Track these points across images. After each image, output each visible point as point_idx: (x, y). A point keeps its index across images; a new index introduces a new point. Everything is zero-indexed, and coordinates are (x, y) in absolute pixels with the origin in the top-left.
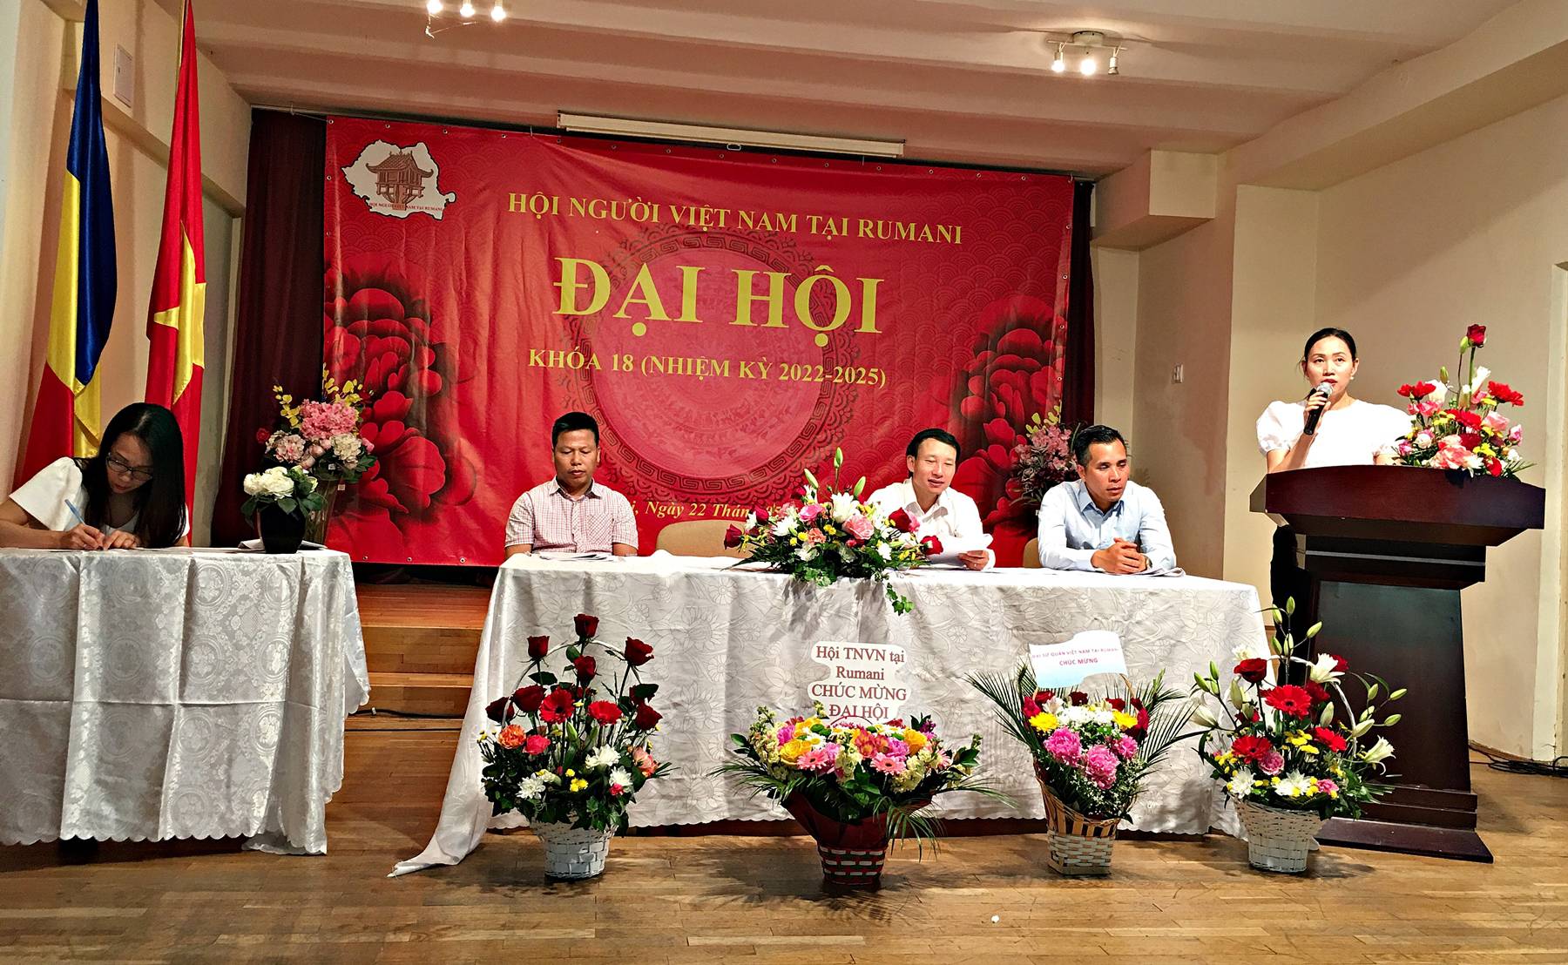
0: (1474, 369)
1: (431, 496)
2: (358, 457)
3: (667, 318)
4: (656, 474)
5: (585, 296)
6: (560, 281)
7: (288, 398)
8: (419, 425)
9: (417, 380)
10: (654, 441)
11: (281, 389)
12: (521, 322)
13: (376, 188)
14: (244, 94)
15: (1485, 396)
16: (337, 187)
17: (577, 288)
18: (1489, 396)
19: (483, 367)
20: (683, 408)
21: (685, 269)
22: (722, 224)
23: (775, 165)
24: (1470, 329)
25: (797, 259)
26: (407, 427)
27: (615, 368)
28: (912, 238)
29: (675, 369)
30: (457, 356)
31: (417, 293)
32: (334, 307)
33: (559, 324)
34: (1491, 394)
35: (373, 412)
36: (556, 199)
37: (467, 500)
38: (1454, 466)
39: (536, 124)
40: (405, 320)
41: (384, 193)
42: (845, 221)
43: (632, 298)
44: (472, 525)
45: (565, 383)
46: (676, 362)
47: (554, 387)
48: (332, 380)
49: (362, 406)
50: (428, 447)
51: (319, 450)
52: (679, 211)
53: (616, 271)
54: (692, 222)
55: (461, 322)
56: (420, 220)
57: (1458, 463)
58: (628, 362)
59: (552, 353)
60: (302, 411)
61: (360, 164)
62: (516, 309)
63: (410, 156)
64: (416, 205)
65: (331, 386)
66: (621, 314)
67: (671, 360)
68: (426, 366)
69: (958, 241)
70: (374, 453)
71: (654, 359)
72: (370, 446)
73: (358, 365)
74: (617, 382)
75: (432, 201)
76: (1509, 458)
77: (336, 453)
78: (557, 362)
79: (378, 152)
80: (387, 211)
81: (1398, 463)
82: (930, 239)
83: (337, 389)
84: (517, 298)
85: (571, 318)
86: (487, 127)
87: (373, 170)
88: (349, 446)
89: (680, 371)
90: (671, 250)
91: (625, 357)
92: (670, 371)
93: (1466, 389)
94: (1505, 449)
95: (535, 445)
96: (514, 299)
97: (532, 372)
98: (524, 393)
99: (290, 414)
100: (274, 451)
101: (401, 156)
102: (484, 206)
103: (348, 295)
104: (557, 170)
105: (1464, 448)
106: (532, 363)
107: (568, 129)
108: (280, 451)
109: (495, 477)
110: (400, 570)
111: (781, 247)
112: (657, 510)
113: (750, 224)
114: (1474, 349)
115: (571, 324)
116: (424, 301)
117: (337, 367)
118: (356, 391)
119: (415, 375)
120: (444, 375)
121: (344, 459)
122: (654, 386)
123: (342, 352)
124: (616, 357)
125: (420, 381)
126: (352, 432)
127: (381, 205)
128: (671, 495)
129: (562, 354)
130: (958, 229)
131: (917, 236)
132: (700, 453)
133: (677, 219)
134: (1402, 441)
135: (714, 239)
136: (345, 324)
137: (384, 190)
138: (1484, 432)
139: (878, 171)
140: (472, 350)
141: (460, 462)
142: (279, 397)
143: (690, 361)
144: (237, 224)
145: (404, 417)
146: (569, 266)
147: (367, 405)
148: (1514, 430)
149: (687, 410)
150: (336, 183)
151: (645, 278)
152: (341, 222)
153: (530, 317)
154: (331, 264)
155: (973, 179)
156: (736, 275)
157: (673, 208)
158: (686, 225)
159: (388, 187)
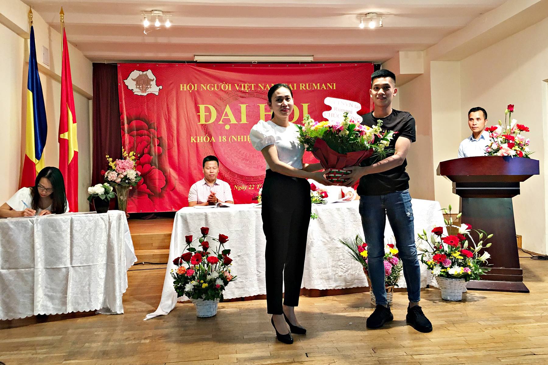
0: (511, 120)
1: (161, 189)
2: (136, 177)
3: (236, 123)
4: (236, 176)
5: (208, 118)
6: (199, 113)
7: (111, 159)
8: (155, 165)
9: (154, 151)
10: (235, 165)
11: (108, 156)
12: (188, 128)
13: (135, 86)
14: (90, 58)
15: (515, 129)
16: (122, 87)
17: (205, 115)
18: (517, 129)
19: (175, 144)
20: (244, 153)
21: (242, 105)
22: (253, 89)
23: (269, 67)
24: (509, 106)
26: (151, 166)
27: (220, 141)
28: (319, 88)
29: (241, 140)
30: (166, 141)
31: (152, 121)
32: (124, 128)
33: (200, 127)
34: (518, 128)
35: (140, 162)
36: (196, 85)
37: (173, 189)
38: (506, 155)
39: (187, 60)
40: (148, 130)
41: (138, 88)
42: (295, 85)
43: (224, 116)
44: (176, 197)
45: (204, 147)
46: (240, 137)
47: (201, 149)
48: (125, 152)
49: (136, 160)
50: (159, 173)
51: (122, 176)
52: (238, 85)
53: (218, 107)
54: (243, 89)
55: (167, 129)
56: (151, 95)
57: (507, 153)
58: (224, 138)
59: (198, 137)
60: (116, 163)
61: (129, 78)
62: (185, 123)
63: (146, 75)
64: (149, 91)
65: (125, 154)
66: (221, 122)
67: (239, 137)
68: (157, 145)
69: (335, 88)
70: (141, 175)
71: (233, 137)
72: (139, 173)
73: (134, 147)
74: (221, 146)
75: (154, 89)
76: (525, 150)
77: (128, 176)
78: (200, 140)
79: (135, 74)
80: (140, 94)
81: (487, 155)
82: (325, 88)
83: (127, 155)
84: (185, 121)
85: (204, 125)
86: (171, 63)
87: (134, 80)
88: (132, 174)
89: (242, 140)
90: (236, 99)
91: (223, 137)
92: (239, 140)
93: (508, 127)
94: (524, 147)
95: (195, 169)
96: (184, 120)
97: (192, 145)
98: (190, 153)
99: (112, 164)
100: (107, 177)
101: (143, 75)
102: (172, 89)
103: (129, 123)
104: (196, 76)
105: (509, 148)
106: (192, 141)
107: (198, 61)
108: (109, 177)
109: (183, 181)
110: (153, 214)
112: (238, 188)
113: (263, 88)
114: (510, 113)
115: (204, 127)
116: (154, 123)
117: (127, 148)
118: (133, 155)
119: (153, 148)
120: (163, 148)
121: (130, 178)
122: (233, 146)
123: (128, 142)
124: (220, 137)
125: (154, 150)
126: (133, 169)
127: (137, 92)
128: (243, 183)
129: (202, 137)
130: (335, 84)
131: (320, 88)
132: (251, 168)
133: (238, 88)
134: (488, 147)
135: (250, 94)
136: (128, 133)
137: (138, 87)
138: (516, 142)
139: (305, 67)
140: (171, 138)
141: (170, 176)
142: (108, 159)
143: (245, 137)
144: (91, 102)
145: (150, 163)
146: (202, 107)
147: (138, 160)
148: (527, 141)
149: (245, 153)
150: (122, 85)
151: (228, 109)
152: (125, 99)
153: (190, 125)
154: (122, 113)
155: (338, 66)
156: (259, 106)
157: (236, 85)
158: (241, 90)
159: (139, 85)
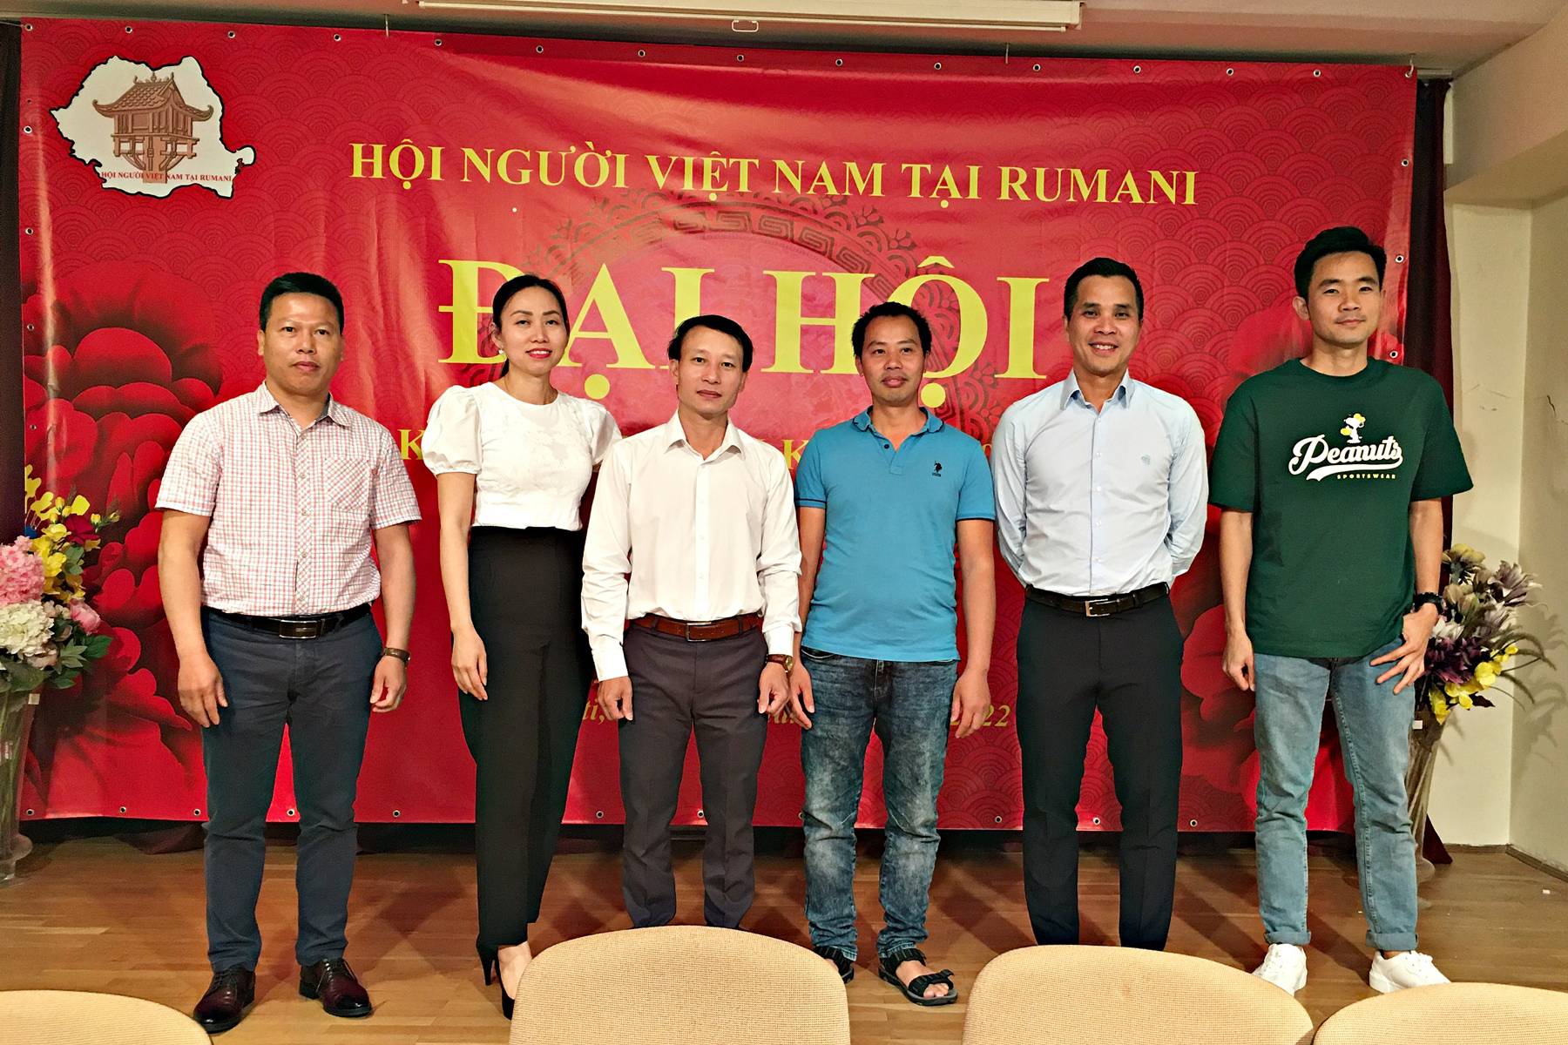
3: (646, 363)
6: (450, 303)
12: (383, 386)
13: (112, 145)
16: (42, 145)
17: (480, 315)
21: (679, 273)
22: (744, 187)
23: (839, 72)
25: (885, 247)
28: (1102, 197)
31: (194, 335)
32: (41, 365)
36: (436, 152)
39: (395, 13)
40: (174, 384)
41: (126, 154)
42: (974, 171)
43: (584, 329)
52: (664, 163)
54: (688, 185)
56: (194, 196)
61: (82, 102)
62: (371, 357)
63: (172, 87)
64: (185, 173)
69: (1190, 199)
73: (93, 467)
75: (212, 165)
79: (113, 78)
80: (132, 186)
82: (1137, 199)
84: (373, 343)
85: (471, 371)
86: (306, 24)
87: (107, 111)
90: (655, 240)
101: (153, 84)
102: (306, 171)
103: (69, 342)
111: (853, 223)
113: (797, 183)
116: (205, 348)
117: (56, 473)
123: (64, 444)
127: (122, 176)
130: (1191, 177)
131: (1110, 193)
133: (661, 180)
135: (731, 215)
136: (62, 396)
137: (126, 147)
139: (1038, 76)
146: (464, 275)
150: (41, 138)
151: (604, 293)
152: (55, 209)
153: (395, 368)
154: (33, 286)
155: (1218, 78)
156: (772, 282)
157: (652, 160)
158: (677, 190)
159: (134, 141)
